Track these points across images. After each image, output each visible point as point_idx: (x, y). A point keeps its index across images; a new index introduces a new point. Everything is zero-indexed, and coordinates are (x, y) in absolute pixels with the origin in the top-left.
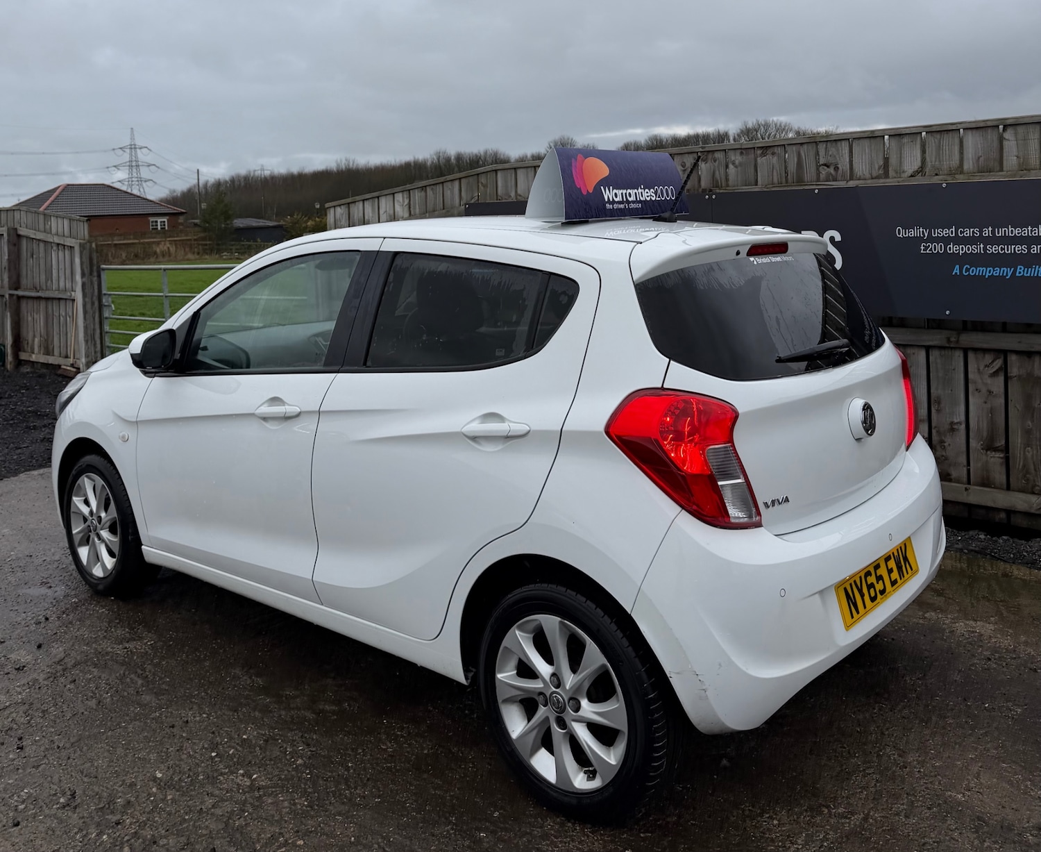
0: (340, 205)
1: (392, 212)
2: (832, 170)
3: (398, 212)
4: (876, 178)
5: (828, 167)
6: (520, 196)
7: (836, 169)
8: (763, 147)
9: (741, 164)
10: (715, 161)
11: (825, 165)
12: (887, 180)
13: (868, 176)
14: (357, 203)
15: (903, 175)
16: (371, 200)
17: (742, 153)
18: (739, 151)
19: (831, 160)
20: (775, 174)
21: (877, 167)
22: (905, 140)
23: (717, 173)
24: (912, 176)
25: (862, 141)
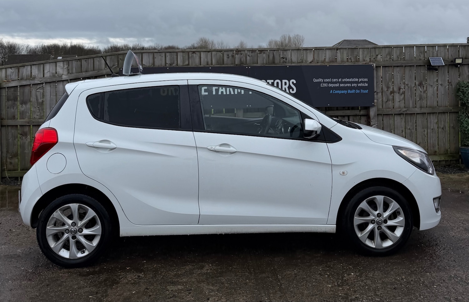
0: (11, 68)
1: (54, 72)
2: (285, 60)
3: (59, 72)
4: (299, 63)
5: (284, 59)
6: (144, 65)
7: (286, 59)
8: (260, 51)
9: (252, 56)
10: (241, 54)
11: (282, 58)
12: (303, 64)
13: (296, 62)
14: (25, 66)
15: (307, 62)
16: (38, 65)
17: (252, 52)
18: (251, 51)
19: (285, 56)
20: (265, 60)
21: (299, 59)
22: (308, 51)
23: (242, 59)
24: (310, 63)
25: (294, 51)
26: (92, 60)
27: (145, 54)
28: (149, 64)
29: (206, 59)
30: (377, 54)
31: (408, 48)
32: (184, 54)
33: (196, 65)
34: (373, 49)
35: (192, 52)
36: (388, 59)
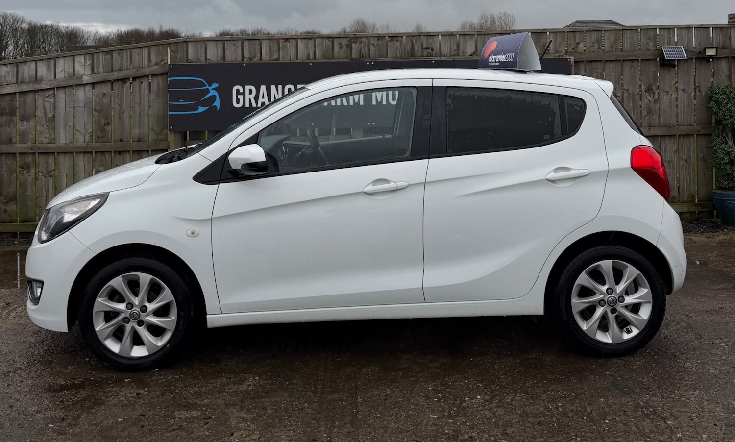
0: (6, 65)
1: (71, 70)
2: (430, 51)
3: (78, 71)
4: (453, 56)
5: (428, 49)
6: (209, 60)
7: (433, 50)
8: (391, 37)
9: (378, 45)
10: (361, 43)
11: (427, 48)
12: (458, 57)
13: (449, 54)
14: (28, 63)
15: (467, 55)
16: (46, 60)
17: (378, 39)
18: (377, 38)
19: (430, 46)
20: (398, 52)
21: (453, 50)
22: (467, 37)
23: (363, 50)
24: (471, 55)
25: (445, 37)
26: (128, 52)
27: (211, 42)
28: (217, 59)
29: (306, 51)
30: (578, 42)
31: (628, 31)
32: (271, 42)
33: (290, 60)
34: (572, 34)
35: (284, 39)
36: (595, 49)
